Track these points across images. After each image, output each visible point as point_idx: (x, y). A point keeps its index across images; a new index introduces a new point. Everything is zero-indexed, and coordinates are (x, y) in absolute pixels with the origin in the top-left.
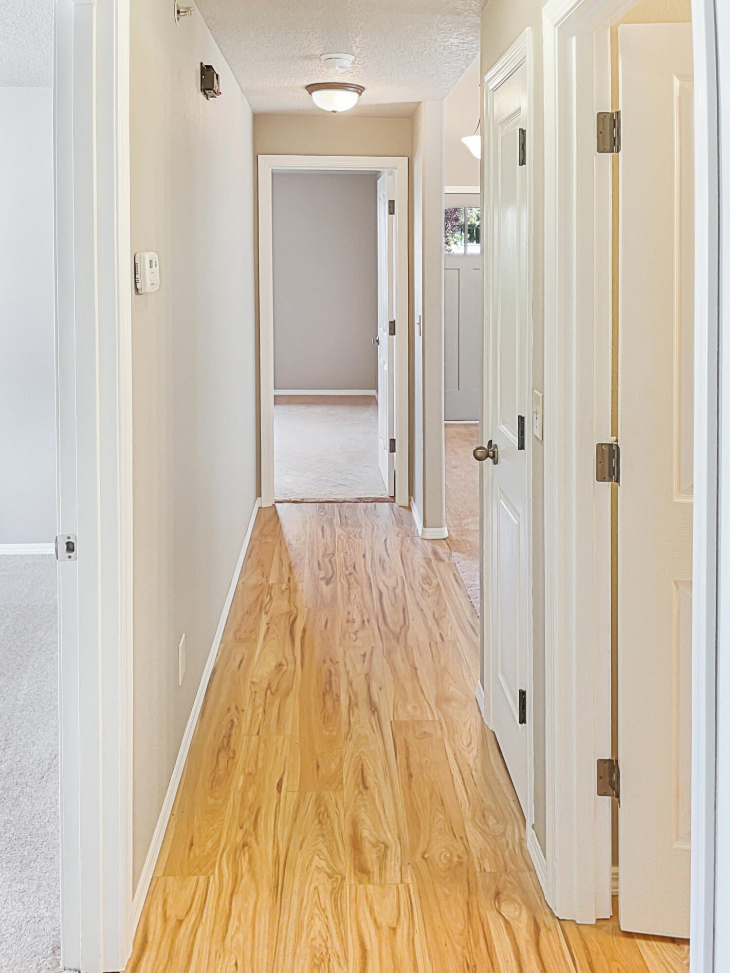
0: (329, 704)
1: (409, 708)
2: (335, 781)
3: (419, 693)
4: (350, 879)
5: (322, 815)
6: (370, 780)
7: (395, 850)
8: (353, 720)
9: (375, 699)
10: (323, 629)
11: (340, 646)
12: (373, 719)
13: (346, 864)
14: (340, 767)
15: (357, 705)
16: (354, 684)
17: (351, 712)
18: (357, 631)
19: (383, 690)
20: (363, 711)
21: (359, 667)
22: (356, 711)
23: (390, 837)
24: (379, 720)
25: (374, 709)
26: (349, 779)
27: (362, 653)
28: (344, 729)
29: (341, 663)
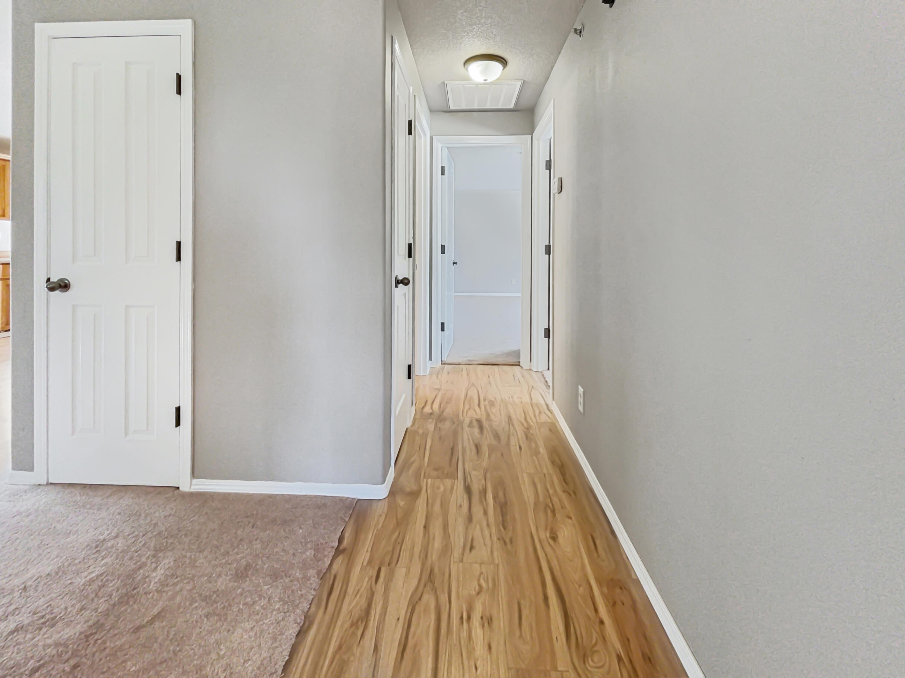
0: (501, 494)
1: (442, 489)
2: (492, 450)
3: (430, 501)
4: (484, 419)
5: (497, 436)
6: (474, 449)
7: (465, 425)
8: (483, 482)
9: (465, 497)
10: (522, 602)
11: (498, 565)
12: (469, 481)
13: (485, 424)
14: (489, 456)
15: (480, 493)
16: (482, 512)
17: (484, 487)
18: (478, 594)
19: (458, 505)
20: (476, 488)
21: (477, 533)
22: (481, 488)
23: (467, 429)
24: (465, 479)
25: (468, 490)
26: (485, 449)
27: (474, 552)
28: (488, 475)
29: (495, 538)
